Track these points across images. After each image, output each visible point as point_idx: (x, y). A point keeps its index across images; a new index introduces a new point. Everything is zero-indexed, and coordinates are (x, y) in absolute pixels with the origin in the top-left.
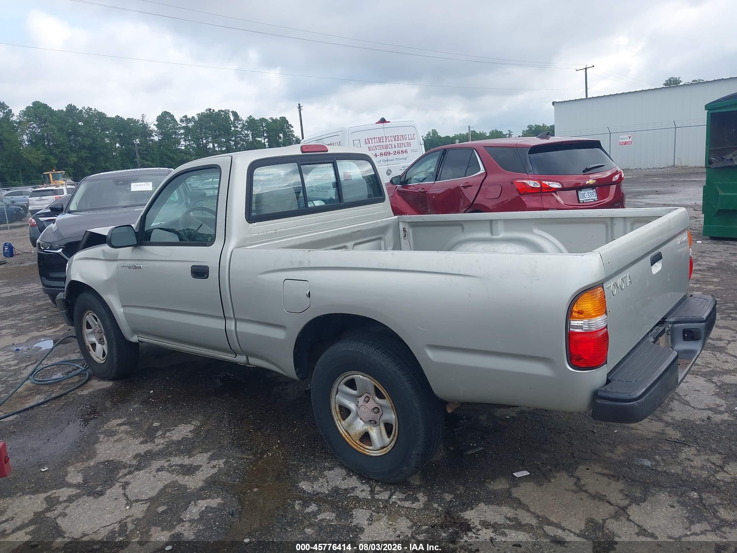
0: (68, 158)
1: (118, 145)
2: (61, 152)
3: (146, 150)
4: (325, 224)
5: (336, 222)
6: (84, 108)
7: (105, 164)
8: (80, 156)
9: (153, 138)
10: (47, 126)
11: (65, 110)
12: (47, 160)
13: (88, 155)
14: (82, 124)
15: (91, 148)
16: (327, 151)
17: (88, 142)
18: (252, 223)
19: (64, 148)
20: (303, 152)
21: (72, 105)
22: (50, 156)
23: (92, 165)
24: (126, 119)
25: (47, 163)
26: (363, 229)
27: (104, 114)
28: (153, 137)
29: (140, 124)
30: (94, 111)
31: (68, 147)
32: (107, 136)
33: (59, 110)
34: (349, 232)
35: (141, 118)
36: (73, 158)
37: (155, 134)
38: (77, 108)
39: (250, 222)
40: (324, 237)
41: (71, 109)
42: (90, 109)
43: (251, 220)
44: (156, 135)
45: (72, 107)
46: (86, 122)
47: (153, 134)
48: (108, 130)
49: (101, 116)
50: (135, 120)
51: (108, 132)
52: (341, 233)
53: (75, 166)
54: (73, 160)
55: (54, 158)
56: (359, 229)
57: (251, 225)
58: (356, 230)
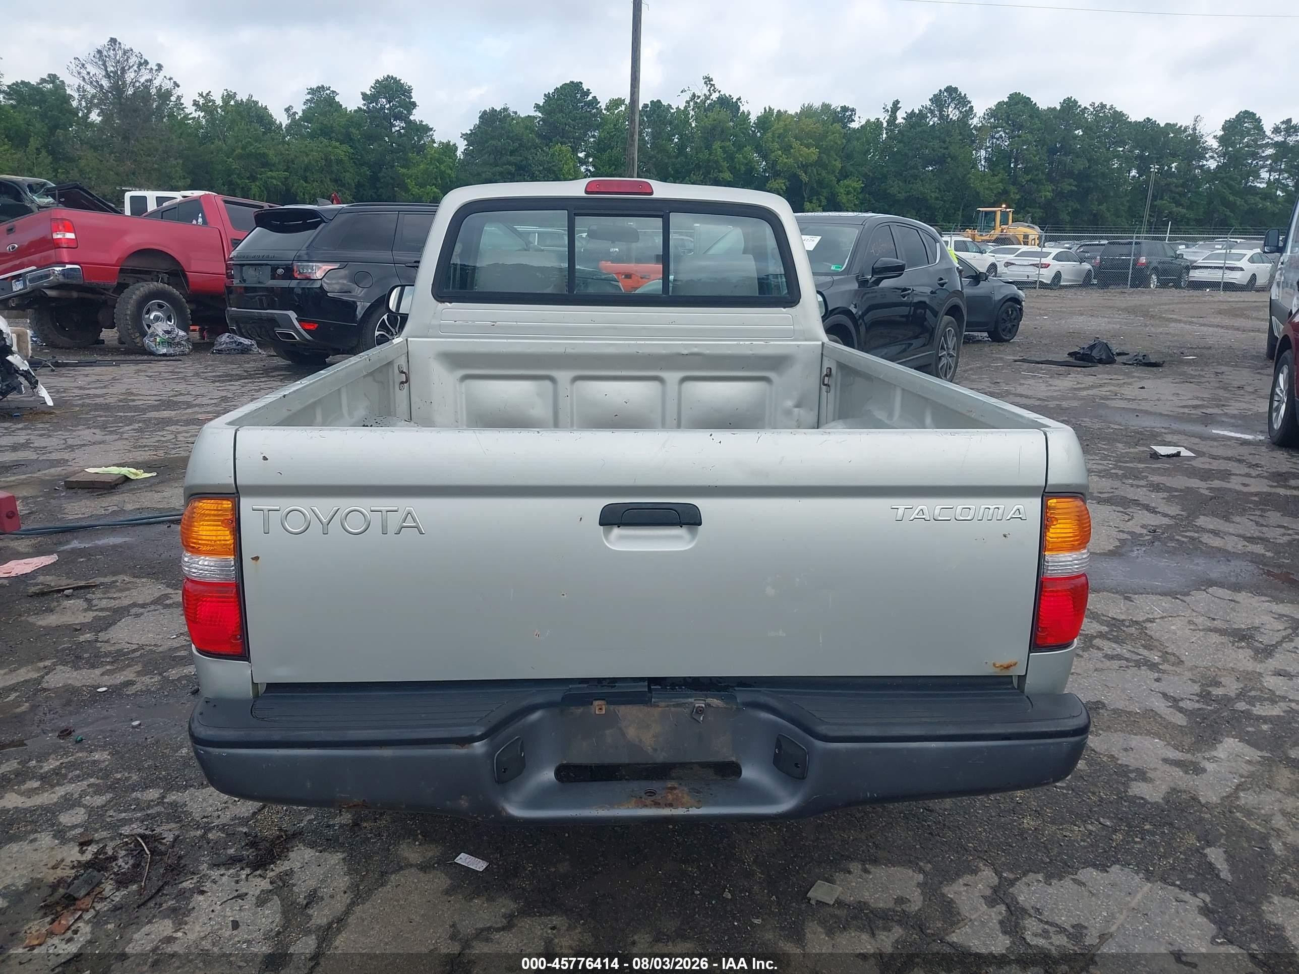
0: (1039, 191)
1: (1134, 173)
2: (1031, 180)
3: (1182, 186)
4: (615, 328)
5: (644, 328)
6: (1093, 104)
7: (1099, 205)
8: (1059, 189)
9: (1205, 163)
10: (1019, 136)
11: (1058, 108)
13: (1074, 188)
14: (1081, 133)
15: (1082, 177)
16: (652, 193)
17: (1081, 165)
18: (444, 302)
19: (1037, 175)
20: (586, 192)
21: (1073, 99)
22: (1011, 187)
23: (1074, 207)
24: (1162, 125)
26: (707, 352)
27: (1124, 115)
28: (1207, 161)
29: (1189, 135)
30: (1110, 109)
31: (1043, 173)
32: (1118, 156)
33: (1049, 109)
34: (663, 352)
35: (1193, 123)
36: (1047, 192)
37: (1211, 154)
38: (1079, 104)
39: (439, 299)
40: (595, 351)
41: (1069, 105)
42: (1103, 106)
43: (443, 297)
44: (1212, 157)
45: (1072, 102)
46: (1087, 129)
47: (1207, 156)
48: (1123, 143)
49: (1118, 117)
50: (1181, 126)
51: (1121, 149)
52: (647, 351)
53: (1048, 206)
54: (1045, 196)
55: (1016, 191)
56: (696, 350)
57: (441, 306)
58: (685, 352)
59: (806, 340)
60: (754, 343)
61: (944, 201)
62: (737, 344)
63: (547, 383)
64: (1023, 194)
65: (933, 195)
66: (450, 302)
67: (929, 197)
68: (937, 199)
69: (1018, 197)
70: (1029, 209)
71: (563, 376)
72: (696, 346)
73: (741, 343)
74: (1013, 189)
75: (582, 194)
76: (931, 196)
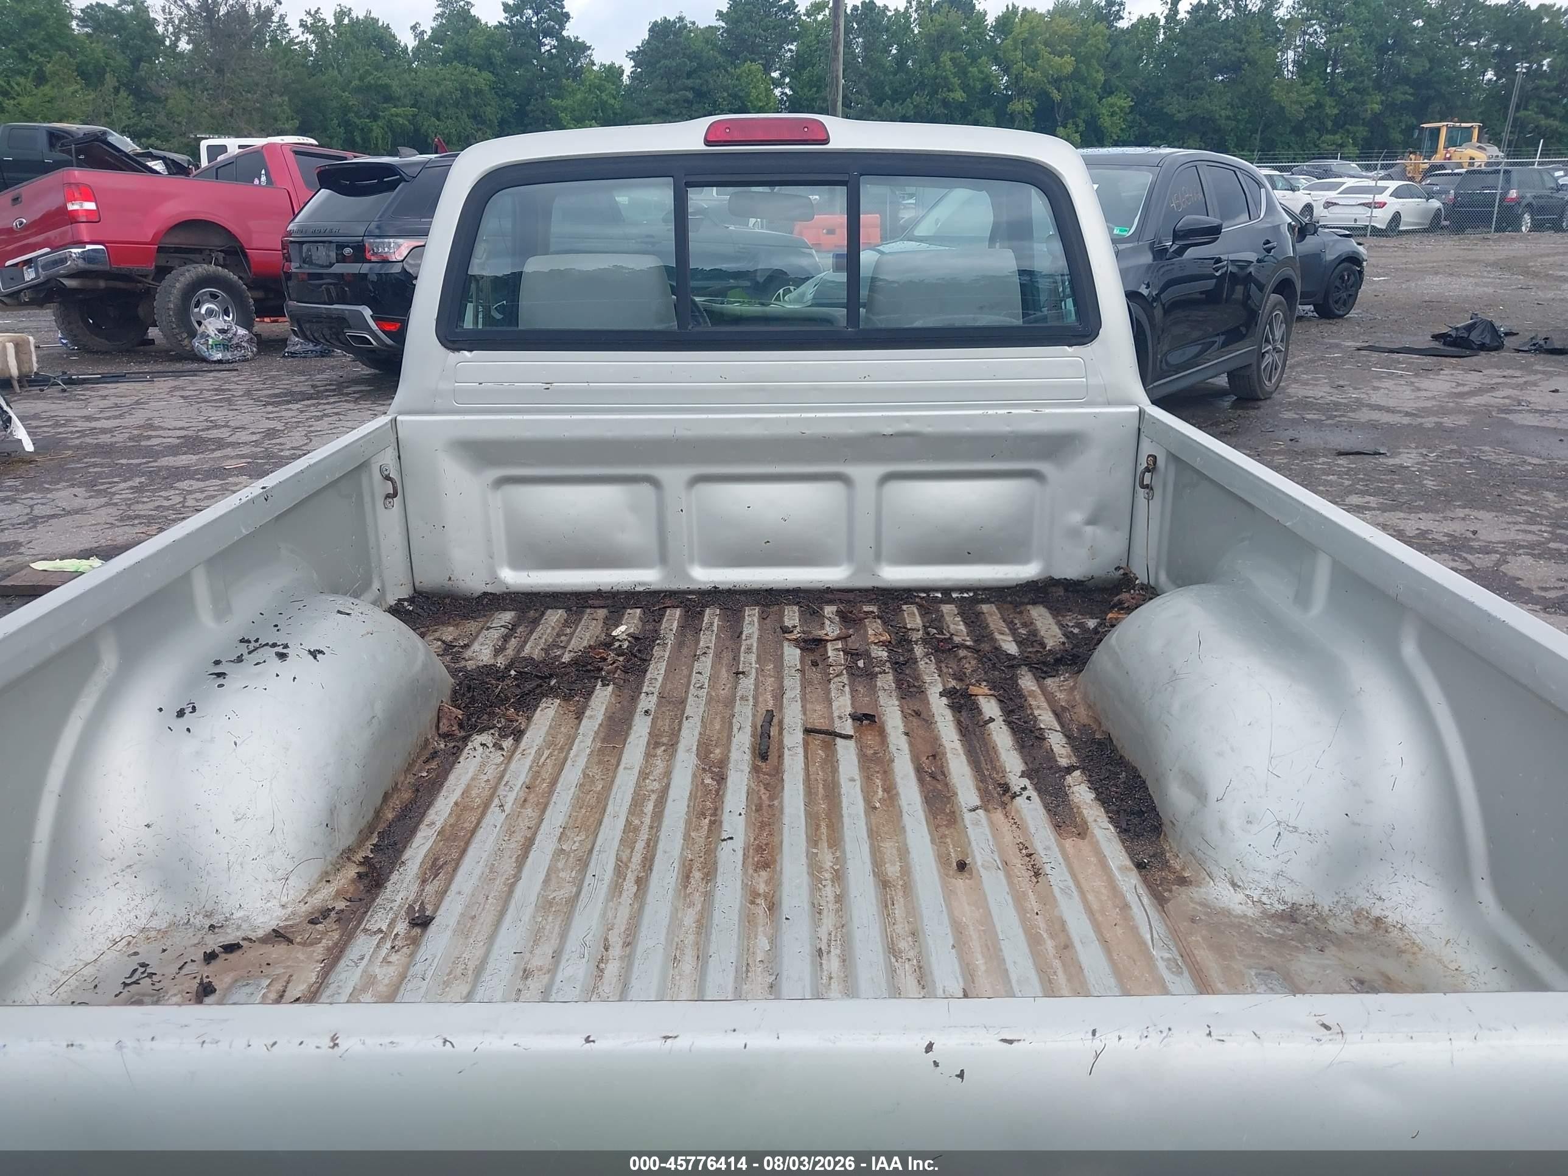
0: (1364, 103)
1: (1490, 75)
2: (1354, 89)
3: (1556, 89)
4: (763, 390)
5: (815, 388)
8: (1390, 99)
10: (1341, 31)
12: (1319, 105)
14: (1421, 24)
15: (1420, 82)
16: (826, 141)
17: (1420, 66)
18: (459, 350)
19: (1362, 82)
20: (708, 142)
22: (1327, 98)
23: (1409, 123)
25: (1315, 113)
26: (928, 430)
31: (1369, 79)
32: (1469, 54)
34: (851, 431)
36: (1374, 105)
39: (449, 345)
40: (727, 433)
43: (454, 342)
46: (1431, 17)
48: (1477, 35)
51: (1474, 44)
53: (1376, 123)
54: (1372, 110)
55: (1333, 104)
56: (907, 427)
57: (453, 357)
58: (888, 430)
59: (1109, 404)
60: (1014, 411)
61: (1238, 121)
62: (983, 415)
63: (646, 489)
64: (1342, 107)
65: (1223, 113)
66: (470, 350)
67: (1217, 117)
68: (1228, 118)
69: (1336, 111)
70: (1350, 127)
71: (674, 476)
72: (908, 419)
73: (990, 412)
74: (1329, 101)
75: (698, 145)
76: (1220, 116)
